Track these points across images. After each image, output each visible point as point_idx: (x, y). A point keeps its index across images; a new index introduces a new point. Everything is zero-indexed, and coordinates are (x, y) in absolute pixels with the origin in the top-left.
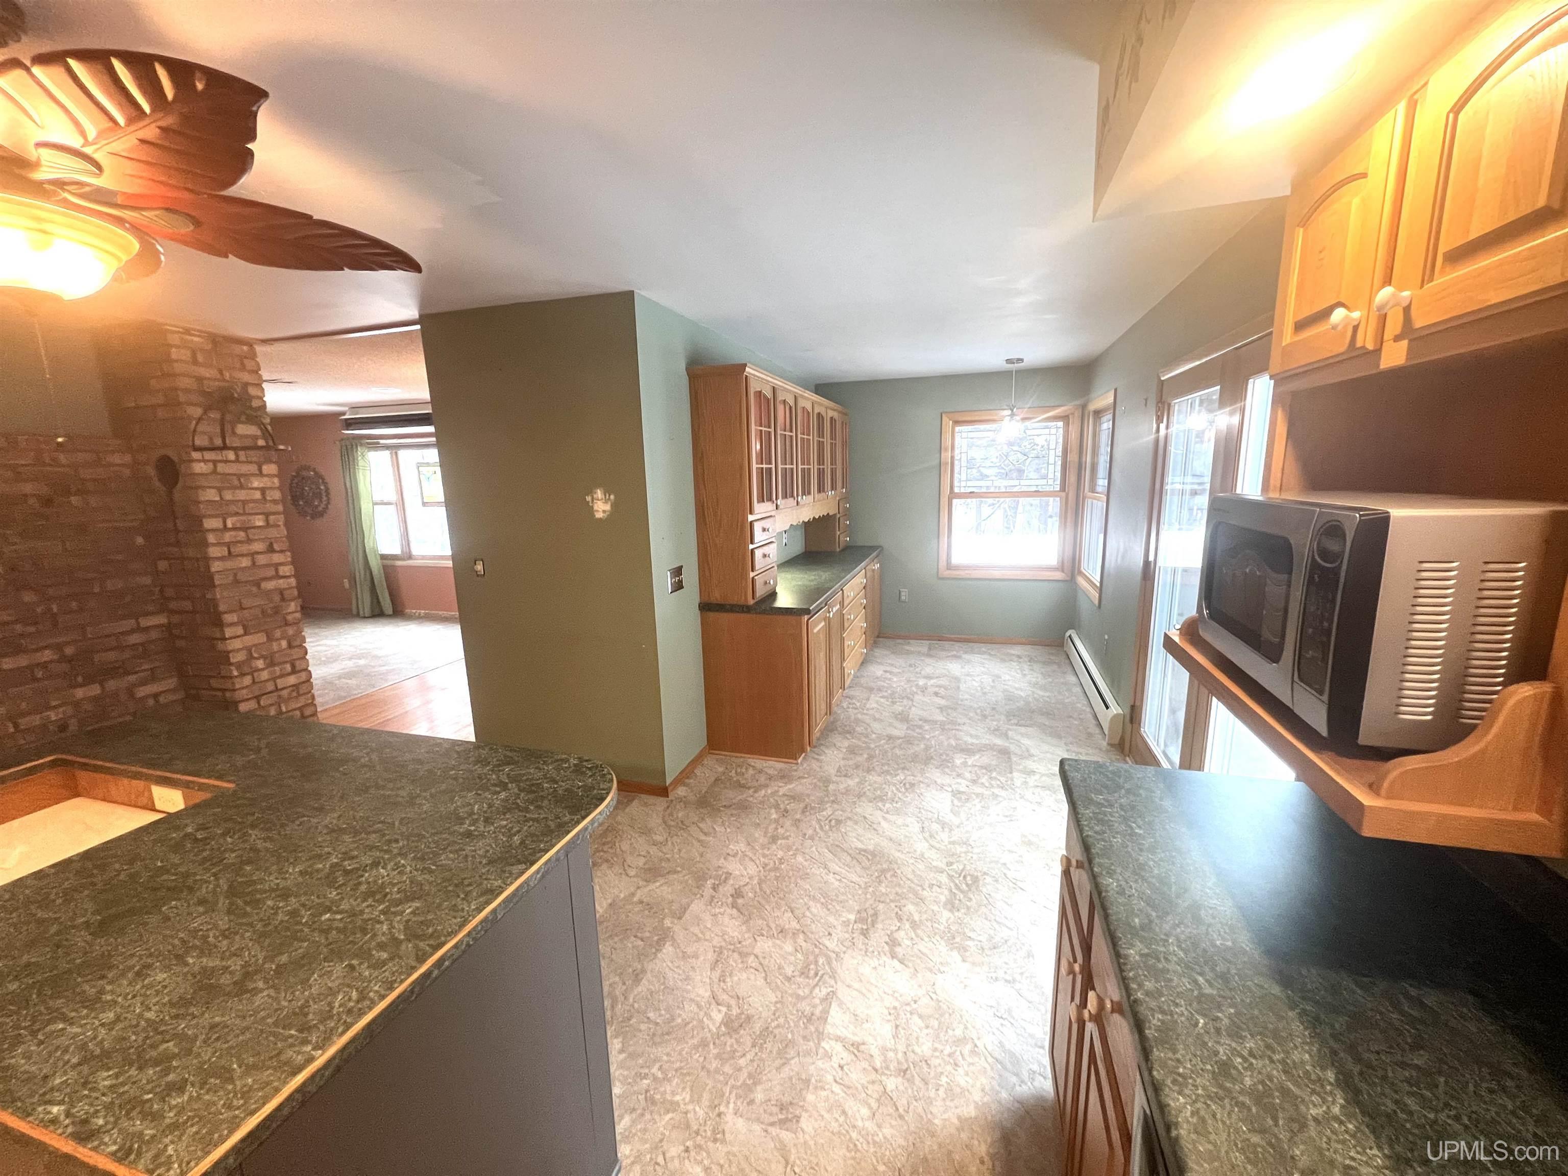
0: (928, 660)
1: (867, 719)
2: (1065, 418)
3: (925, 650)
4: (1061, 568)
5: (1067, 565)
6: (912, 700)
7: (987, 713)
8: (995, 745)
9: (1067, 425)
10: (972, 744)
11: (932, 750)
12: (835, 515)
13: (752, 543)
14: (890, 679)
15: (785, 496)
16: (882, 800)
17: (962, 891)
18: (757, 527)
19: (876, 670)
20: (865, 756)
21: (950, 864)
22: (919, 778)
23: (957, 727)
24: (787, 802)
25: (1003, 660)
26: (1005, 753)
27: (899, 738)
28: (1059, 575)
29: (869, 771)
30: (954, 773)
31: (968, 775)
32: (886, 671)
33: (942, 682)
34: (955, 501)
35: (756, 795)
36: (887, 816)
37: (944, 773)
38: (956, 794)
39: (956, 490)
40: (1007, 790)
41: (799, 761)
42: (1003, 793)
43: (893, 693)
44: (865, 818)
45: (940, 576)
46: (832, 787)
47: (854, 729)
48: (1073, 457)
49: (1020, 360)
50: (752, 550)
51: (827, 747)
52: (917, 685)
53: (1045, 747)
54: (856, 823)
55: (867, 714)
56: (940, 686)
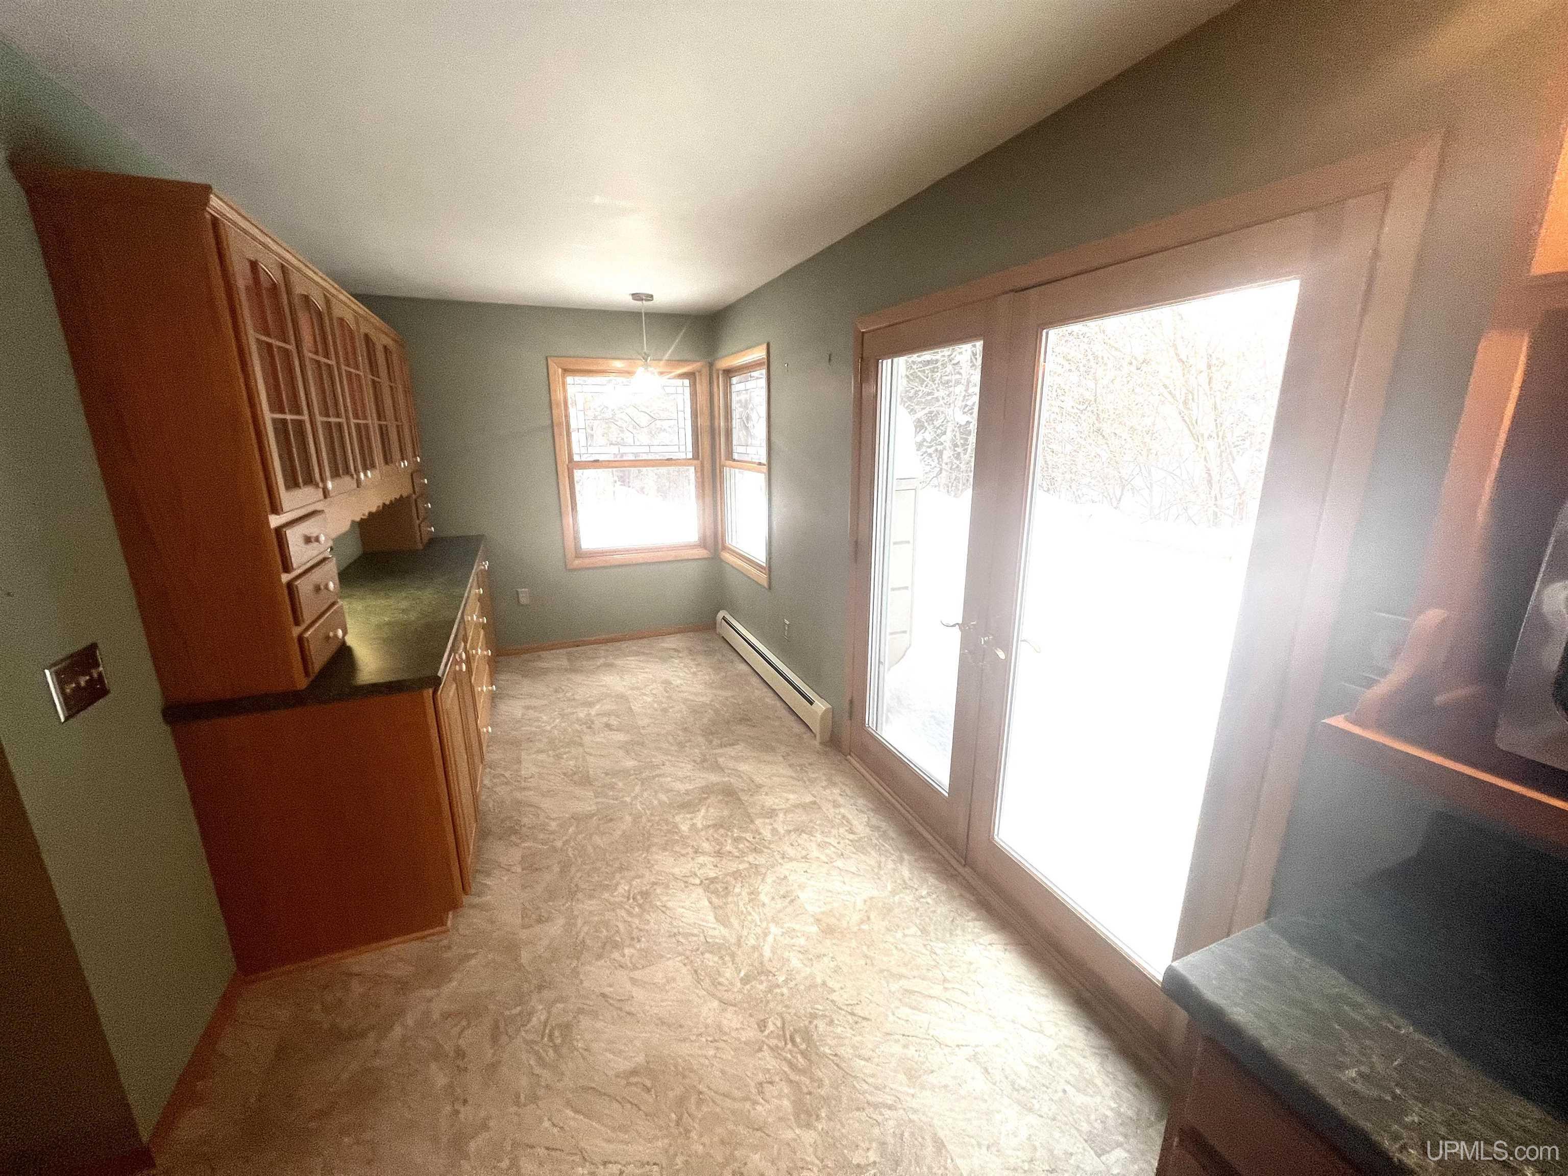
0: (578, 678)
1: (530, 795)
2: (691, 375)
3: (565, 663)
4: (703, 544)
5: (710, 541)
6: (581, 745)
7: (681, 738)
8: (714, 785)
9: (693, 386)
10: (687, 793)
11: (644, 820)
12: (409, 497)
13: (287, 568)
14: (538, 720)
15: (335, 474)
16: (616, 946)
17: (802, 1072)
18: (294, 537)
19: (513, 709)
20: (556, 869)
21: (762, 1025)
22: (649, 877)
23: (658, 772)
24: (455, 1031)
25: (664, 660)
26: (729, 794)
27: (592, 816)
28: (702, 553)
29: (572, 895)
30: (690, 850)
31: (706, 846)
32: (528, 708)
33: (608, 706)
34: (577, 473)
35: (385, 1044)
36: (637, 974)
37: (678, 855)
38: (709, 885)
39: (576, 458)
40: (761, 852)
41: (449, 923)
42: (761, 860)
43: (551, 741)
44: (603, 995)
45: (569, 567)
46: (525, 956)
47: (518, 822)
48: (704, 422)
49: (650, 297)
50: (290, 585)
51: (488, 874)
52: (578, 720)
53: (768, 769)
54: (595, 1015)
55: (528, 789)
56: (608, 714)
